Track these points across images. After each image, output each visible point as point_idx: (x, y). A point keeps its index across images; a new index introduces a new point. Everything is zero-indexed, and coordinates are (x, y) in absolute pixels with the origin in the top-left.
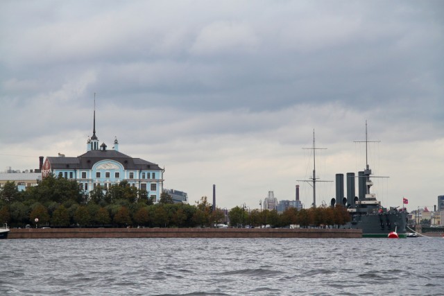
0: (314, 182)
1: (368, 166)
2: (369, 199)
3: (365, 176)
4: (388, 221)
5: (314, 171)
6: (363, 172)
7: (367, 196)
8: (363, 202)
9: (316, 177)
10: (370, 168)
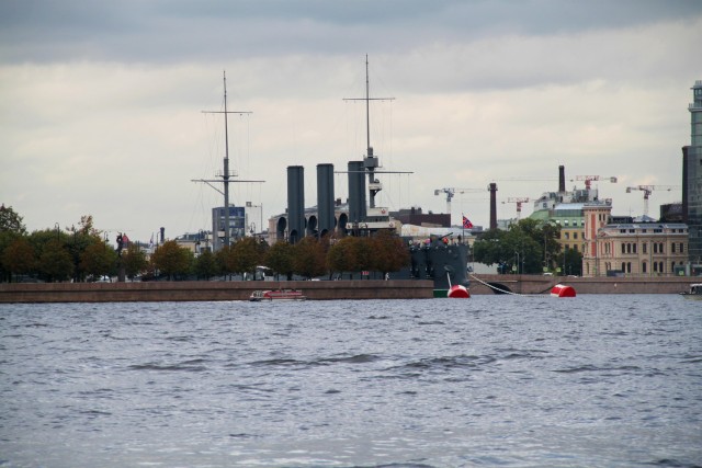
0: (226, 184)
1: (370, 151)
2: (377, 219)
3: (362, 171)
4: (429, 264)
5: (226, 161)
6: (360, 163)
7: (370, 213)
8: (362, 225)
9: (231, 173)
10: (375, 154)
